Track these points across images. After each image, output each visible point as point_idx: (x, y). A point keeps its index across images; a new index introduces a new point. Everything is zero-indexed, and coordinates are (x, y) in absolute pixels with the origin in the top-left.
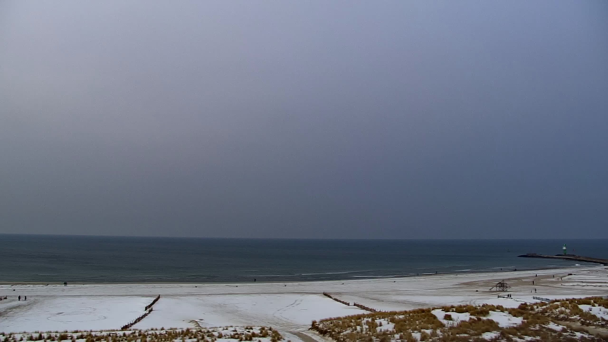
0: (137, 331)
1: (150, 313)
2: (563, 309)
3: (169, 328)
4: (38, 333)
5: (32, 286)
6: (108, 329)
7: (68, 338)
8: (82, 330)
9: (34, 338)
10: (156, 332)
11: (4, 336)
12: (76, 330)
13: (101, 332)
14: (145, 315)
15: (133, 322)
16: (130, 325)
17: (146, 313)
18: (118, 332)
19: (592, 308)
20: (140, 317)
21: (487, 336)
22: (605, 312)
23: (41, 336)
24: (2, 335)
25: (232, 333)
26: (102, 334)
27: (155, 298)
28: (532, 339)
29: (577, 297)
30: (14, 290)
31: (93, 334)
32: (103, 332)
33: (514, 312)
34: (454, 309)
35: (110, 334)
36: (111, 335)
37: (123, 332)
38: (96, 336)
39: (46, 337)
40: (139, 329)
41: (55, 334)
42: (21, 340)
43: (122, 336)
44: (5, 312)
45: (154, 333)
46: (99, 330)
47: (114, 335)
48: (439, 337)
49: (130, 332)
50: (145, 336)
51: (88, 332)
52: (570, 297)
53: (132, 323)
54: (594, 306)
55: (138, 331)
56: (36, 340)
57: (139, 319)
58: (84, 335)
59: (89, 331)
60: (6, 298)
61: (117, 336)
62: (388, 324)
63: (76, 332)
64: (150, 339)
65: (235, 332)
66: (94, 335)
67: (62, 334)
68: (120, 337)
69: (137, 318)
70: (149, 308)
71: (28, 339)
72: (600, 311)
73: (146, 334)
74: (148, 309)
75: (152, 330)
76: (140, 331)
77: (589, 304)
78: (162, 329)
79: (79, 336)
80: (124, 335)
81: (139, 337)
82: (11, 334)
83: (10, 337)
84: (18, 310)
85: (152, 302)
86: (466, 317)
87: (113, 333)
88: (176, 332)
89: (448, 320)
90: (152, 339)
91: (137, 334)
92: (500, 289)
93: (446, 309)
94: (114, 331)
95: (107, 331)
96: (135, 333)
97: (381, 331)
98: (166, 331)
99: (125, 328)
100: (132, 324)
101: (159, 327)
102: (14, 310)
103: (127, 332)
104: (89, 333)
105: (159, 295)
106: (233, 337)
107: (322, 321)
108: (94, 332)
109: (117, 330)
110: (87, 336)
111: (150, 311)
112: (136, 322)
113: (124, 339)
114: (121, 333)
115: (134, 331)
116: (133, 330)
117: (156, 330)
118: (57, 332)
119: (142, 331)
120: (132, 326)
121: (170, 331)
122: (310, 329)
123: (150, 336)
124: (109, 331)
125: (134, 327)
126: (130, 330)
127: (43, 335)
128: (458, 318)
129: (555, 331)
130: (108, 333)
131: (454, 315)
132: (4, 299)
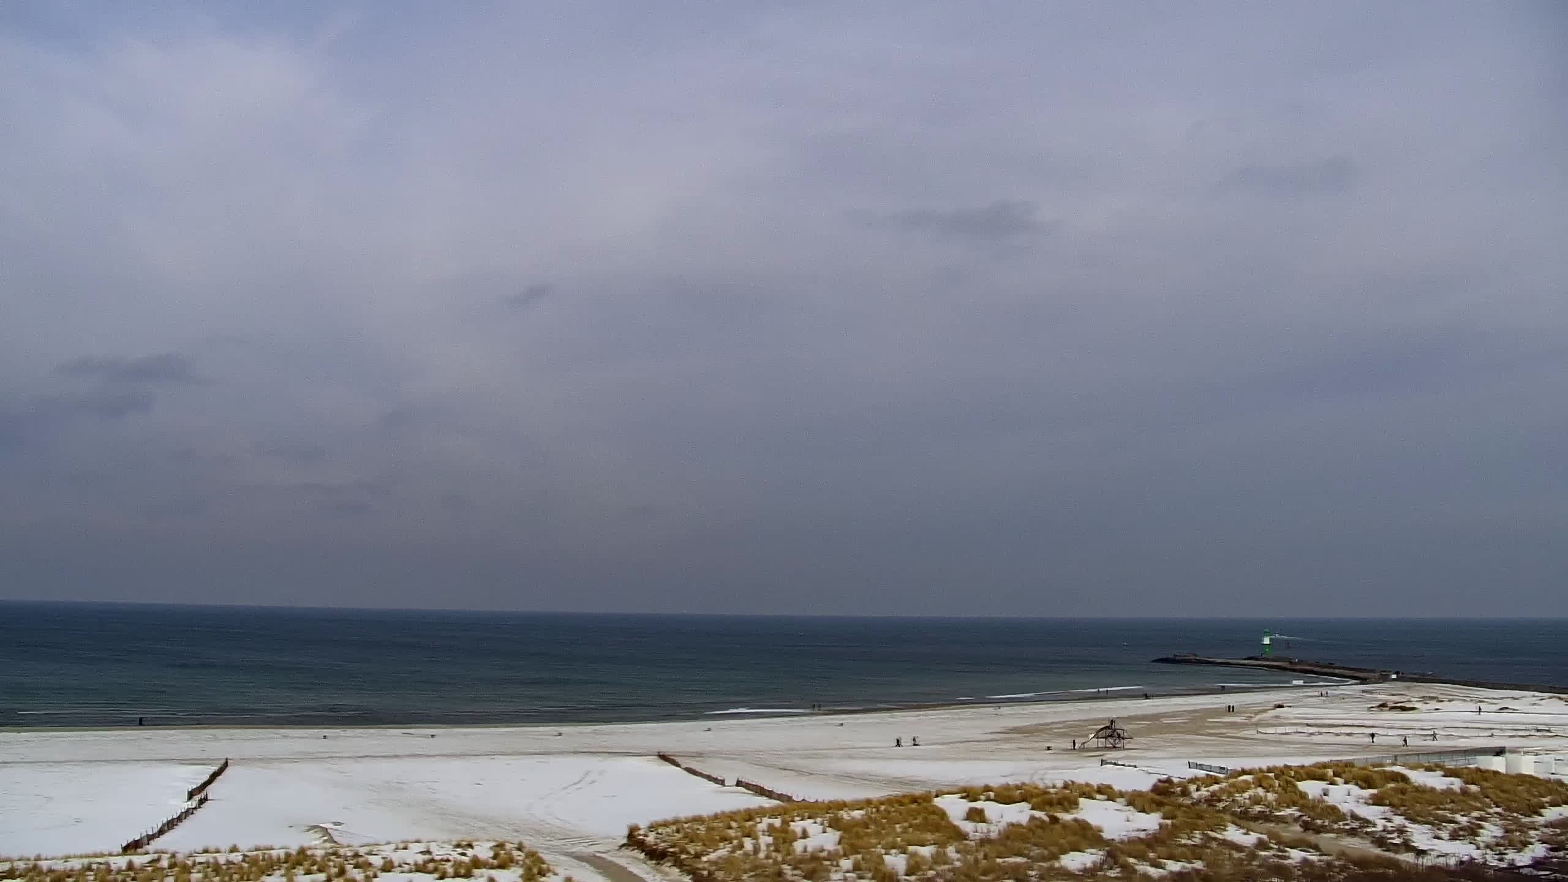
0: (165, 856)
1: (200, 808)
2: (1260, 791)
3: (252, 846)
6: (83, 852)
8: (15, 855)
10: (215, 858)
13: (66, 859)
14: (188, 813)
15: (156, 830)
16: (145, 840)
17: (190, 807)
18: (112, 860)
19: (1328, 790)
20: (173, 819)
21: (1074, 861)
22: (1359, 798)
25: (421, 858)
26: (69, 865)
27: (214, 768)
28: (1184, 867)
29: (1294, 762)
31: (44, 865)
32: (70, 860)
33: (1137, 801)
34: (992, 794)
35: (90, 864)
36: (94, 866)
37: (127, 858)
38: (51, 871)
40: (171, 850)
43: (124, 868)
45: (211, 860)
46: (60, 855)
47: (102, 866)
48: (952, 864)
49: (146, 859)
50: (186, 869)
51: (29, 860)
52: (1279, 762)
53: (151, 833)
54: (1333, 783)
55: (168, 856)
57: (171, 825)
58: (17, 869)
59: (32, 858)
61: (109, 871)
62: (824, 832)
64: (200, 875)
65: (427, 857)
66: (45, 869)
68: (119, 871)
69: (165, 821)
70: (199, 794)
72: (1349, 795)
73: (190, 863)
74: (197, 798)
75: (206, 851)
76: (173, 856)
77: (1322, 778)
78: (234, 849)
80: (130, 866)
81: (170, 870)
85: (206, 778)
86: (1020, 813)
87: (102, 862)
88: (270, 857)
89: (975, 821)
90: (206, 876)
91: (165, 863)
92: (1107, 742)
93: (969, 794)
94: (102, 855)
95: (81, 857)
96: (158, 860)
97: (805, 850)
98: (245, 856)
99: (133, 847)
100: (151, 838)
101: (225, 846)
103: (139, 860)
104: (31, 864)
105: (227, 759)
106: (420, 869)
107: (652, 827)
108: (46, 859)
109: (110, 855)
110: (28, 870)
111: (202, 802)
112: (161, 832)
113: (129, 876)
114: (122, 862)
115: (156, 856)
116: (154, 853)
117: (218, 852)
119: (180, 857)
120: (152, 842)
121: (255, 853)
122: (624, 845)
123: (199, 867)
124: (87, 856)
125: (155, 845)
126: (147, 853)
128: (1002, 817)
129: (1239, 848)
130: (86, 861)
131: (992, 809)
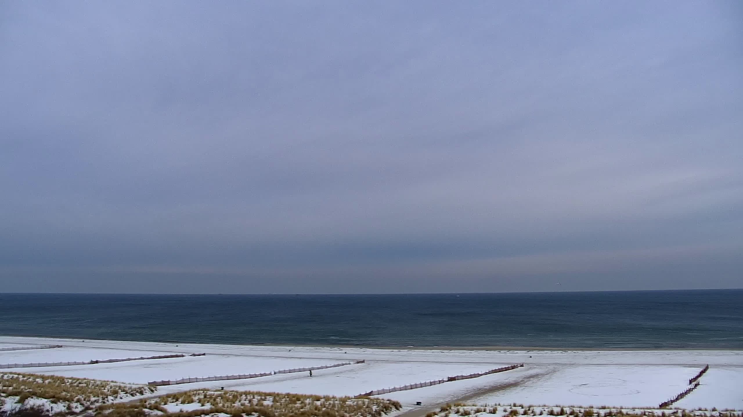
0: (679, 411)
1: (696, 388)
3: (723, 408)
4: (560, 407)
5: (549, 352)
6: (642, 406)
7: (594, 414)
8: (611, 406)
9: (555, 413)
10: (705, 414)
11: (522, 408)
12: (603, 405)
13: (634, 409)
14: (690, 390)
15: (675, 398)
16: (670, 402)
17: (691, 387)
18: (655, 411)
20: (683, 393)
23: (562, 410)
24: (520, 407)
26: (635, 412)
27: (702, 369)
30: (531, 357)
31: (624, 411)
32: (636, 409)
35: (645, 412)
36: (647, 413)
37: (662, 411)
38: (627, 414)
39: (568, 412)
40: (683, 407)
41: (578, 409)
42: (541, 414)
44: (522, 381)
45: (703, 414)
46: (631, 407)
49: (671, 412)
51: (617, 408)
55: (681, 411)
56: (558, 415)
57: (681, 396)
58: (613, 413)
59: (619, 407)
60: (522, 366)
61: (654, 416)
63: (604, 408)
66: (625, 413)
67: (587, 410)
69: (679, 394)
70: (694, 381)
71: (548, 413)
73: (692, 414)
74: (694, 383)
75: (700, 410)
76: (684, 411)
78: (714, 410)
79: (607, 413)
80: (664, 414)
82: (530, 407)
83: (529, 410)
84: (535, 380)
85: (697, 374)
87: (650, 412)
94: (650, 408)
95: (641, 409)
96: (677, 412)
98: (720, 413)
99: (663, 406)
100: (672, 402)
101: (710, 408)
102: (532, 379)
103: (667, 412)
104: (619, 410)
105: (707, 365)
108: (625, 409)
109: (654, 408)
110: (617, 413)
111: (696, 385)
112: (677, 399)
114: (659, 412)
116: (675, 409)
117: (706, 410)
118: (581, 407)
119: (687, 411)
120: (673, 404)
121: (725, 412)
124: (644, 408)
125: (675, 405)
126: (671, 409)
127: (565, 409)
130: (642, 411)
132: (520, 366)
